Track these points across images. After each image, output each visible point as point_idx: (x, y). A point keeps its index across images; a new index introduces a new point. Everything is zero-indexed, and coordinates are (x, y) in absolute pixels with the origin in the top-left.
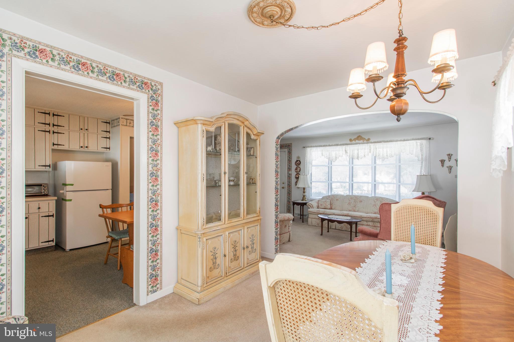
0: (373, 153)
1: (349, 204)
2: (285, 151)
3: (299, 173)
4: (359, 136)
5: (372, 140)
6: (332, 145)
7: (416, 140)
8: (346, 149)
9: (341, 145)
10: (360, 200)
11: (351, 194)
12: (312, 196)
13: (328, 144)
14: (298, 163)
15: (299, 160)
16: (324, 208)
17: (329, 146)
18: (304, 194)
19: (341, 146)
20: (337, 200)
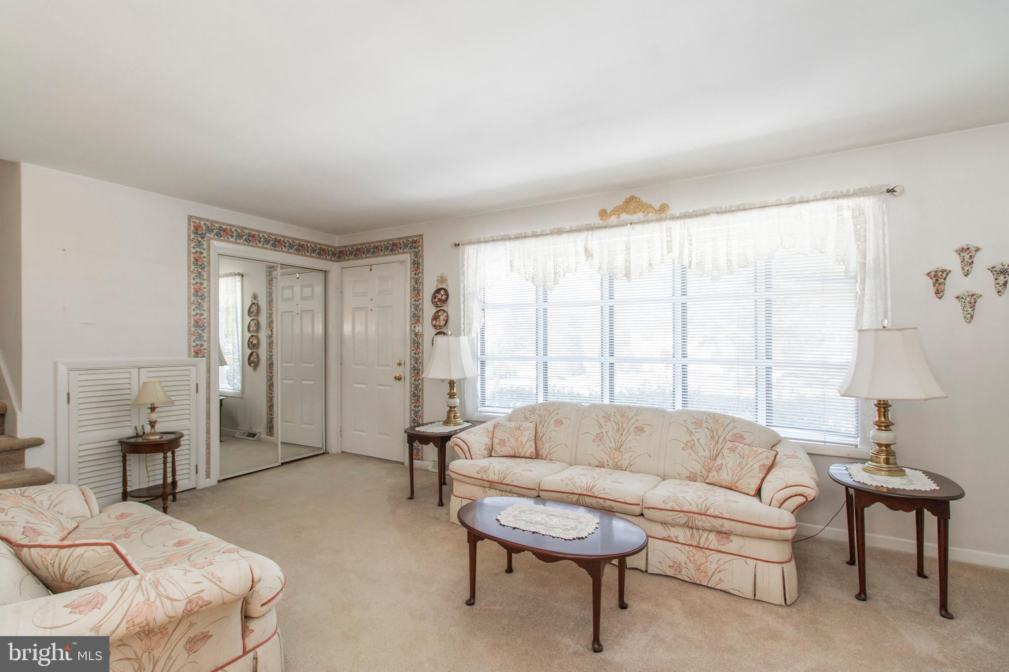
0: (681, 252)
1: (600, 437)
2: (402, 262)
3: (444, 330)
4: (632, 199)
5: (675, 210)
6: (543, 235)
7: (838, 197)
8: (589, 246)
9: (571, 231)
10: (637, 424)
11: (606, 401)
12: (487, 404)
13: (529, 231)
14: (441, 297)
15: (443, 287)
16: (512, 454)
17: (535, 235)
18: (452, 401)
19: (571, 235)
20: (559, 422)
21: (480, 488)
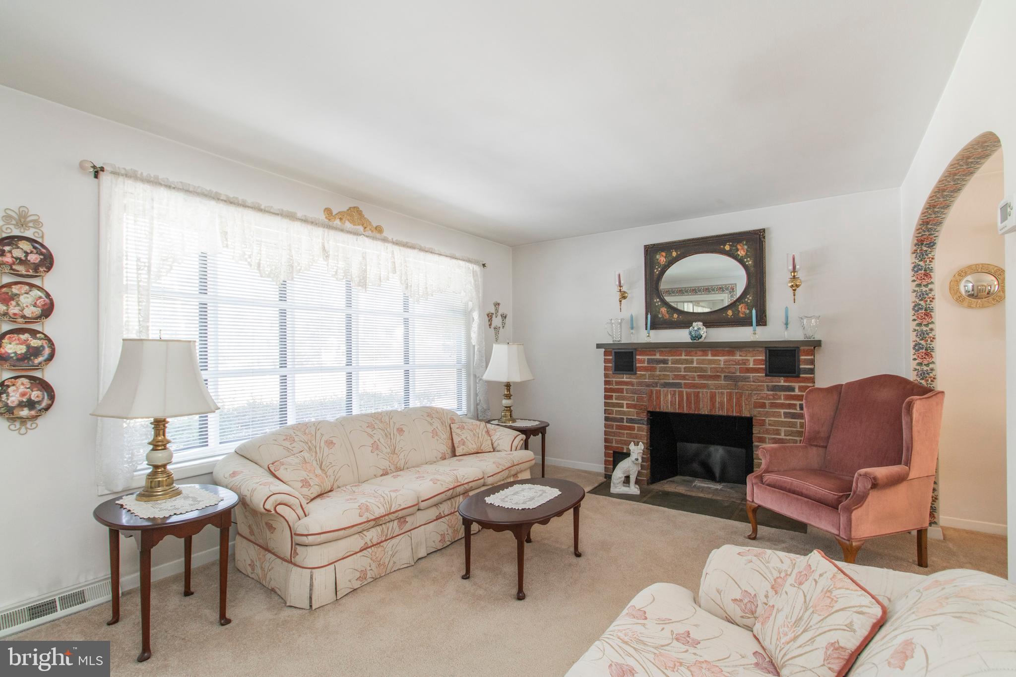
1: (375, 447)
4: (354, 209)
7: (468, 261)
8: (326, 246)
9: (304, 221)
10: (396, 426)
20: (330, 443)
21: (357, 536)
